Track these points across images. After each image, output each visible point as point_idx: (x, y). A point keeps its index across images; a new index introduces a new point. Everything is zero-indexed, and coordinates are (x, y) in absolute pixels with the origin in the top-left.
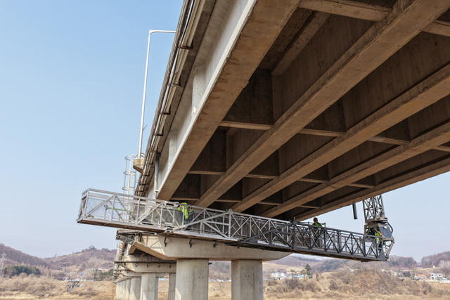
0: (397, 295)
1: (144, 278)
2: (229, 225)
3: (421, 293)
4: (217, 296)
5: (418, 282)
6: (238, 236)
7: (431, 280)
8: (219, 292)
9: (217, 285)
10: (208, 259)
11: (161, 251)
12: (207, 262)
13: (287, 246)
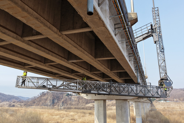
10: (103, 100)
11: (86, 97)
12: (103, 101)
13: (107, 93)
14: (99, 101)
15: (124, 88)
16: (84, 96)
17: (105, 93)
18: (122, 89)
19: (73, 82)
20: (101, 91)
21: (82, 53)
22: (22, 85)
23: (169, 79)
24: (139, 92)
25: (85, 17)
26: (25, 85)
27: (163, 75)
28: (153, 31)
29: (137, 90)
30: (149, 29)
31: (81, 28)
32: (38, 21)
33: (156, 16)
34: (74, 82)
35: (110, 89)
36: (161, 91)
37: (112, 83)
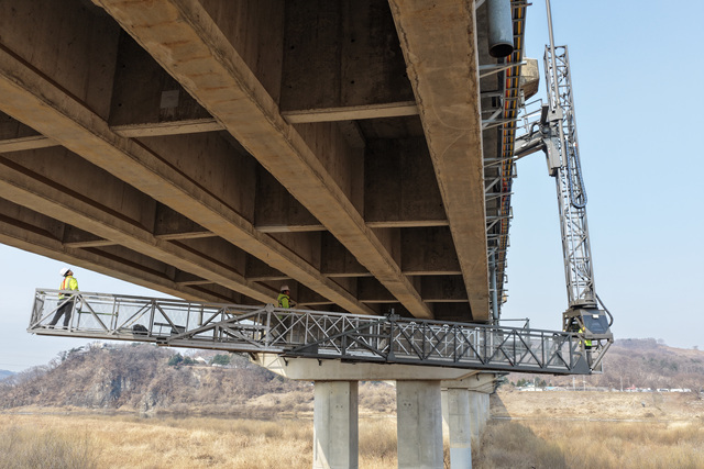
10: (350, 381)
11: (281, 371)
12: (347, 385)
13: (377, 356)
14: (335, 385)
15: (440, 338)
16: (276, 364)
17: (369, 354)
18: (430, 341)
19: (251, 314)
20: (354, 348)
21: (331, 198)
22: (54, 322)
23: (600, 307)
24: (496, 353)
25: (420, 63)
26: (66, 323)
27: (582, 289)
28: (547, 130)
29: (485, 346)
30: (535, 124)
31: (370, 104)
32: (225, 64)
33: (558, 77)
34: (254, 313)
35: (389, 342)
36: (572, 351)
37: (397, 317)
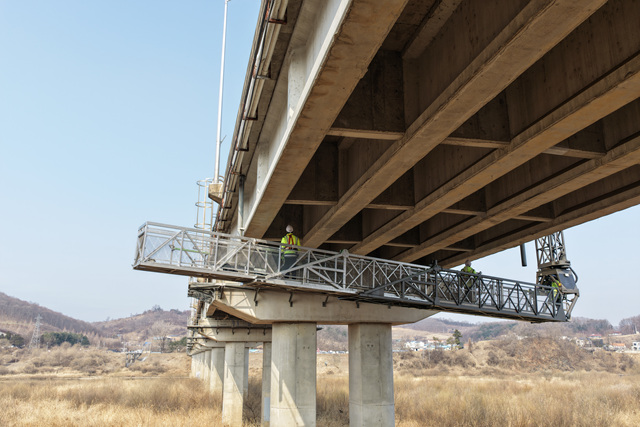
0: (584, 371)
1: (229, 349)
2: (344, 271)
3: (618, 369)
4: (330, 373)
5: (613, 354)
6: (356, 287)
7: (633, 352)
8: (332, 368)
9: (331, 358)
10: (315, 323)
11: (250, 311)
12: (314, 327)
